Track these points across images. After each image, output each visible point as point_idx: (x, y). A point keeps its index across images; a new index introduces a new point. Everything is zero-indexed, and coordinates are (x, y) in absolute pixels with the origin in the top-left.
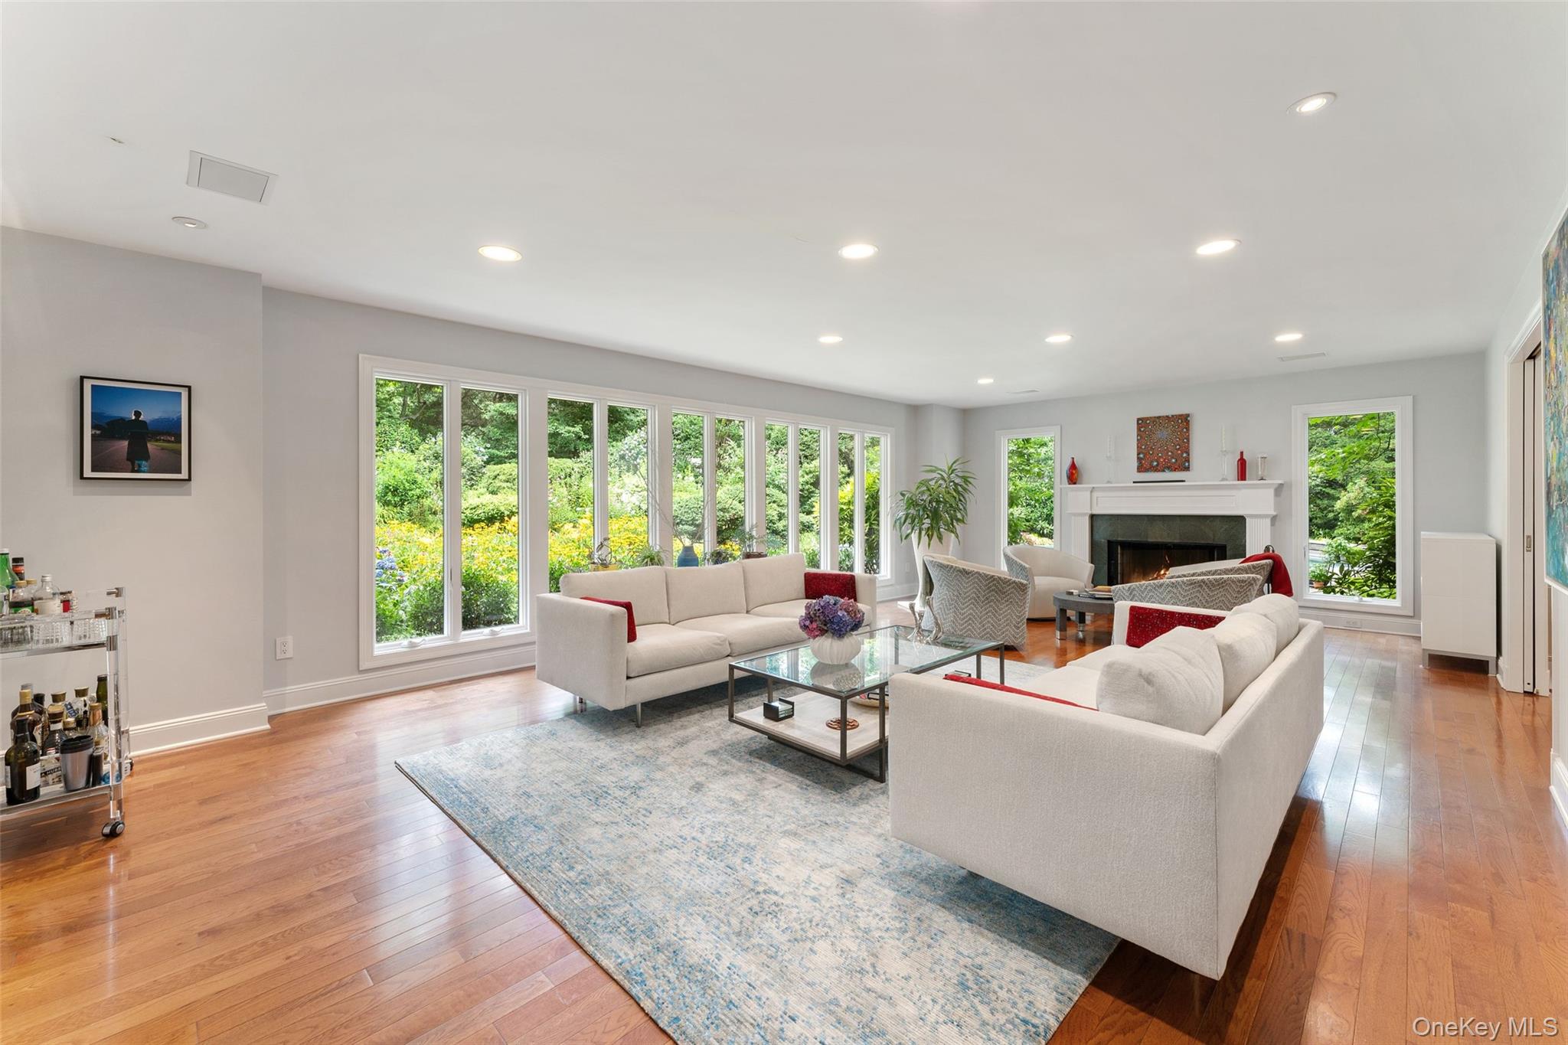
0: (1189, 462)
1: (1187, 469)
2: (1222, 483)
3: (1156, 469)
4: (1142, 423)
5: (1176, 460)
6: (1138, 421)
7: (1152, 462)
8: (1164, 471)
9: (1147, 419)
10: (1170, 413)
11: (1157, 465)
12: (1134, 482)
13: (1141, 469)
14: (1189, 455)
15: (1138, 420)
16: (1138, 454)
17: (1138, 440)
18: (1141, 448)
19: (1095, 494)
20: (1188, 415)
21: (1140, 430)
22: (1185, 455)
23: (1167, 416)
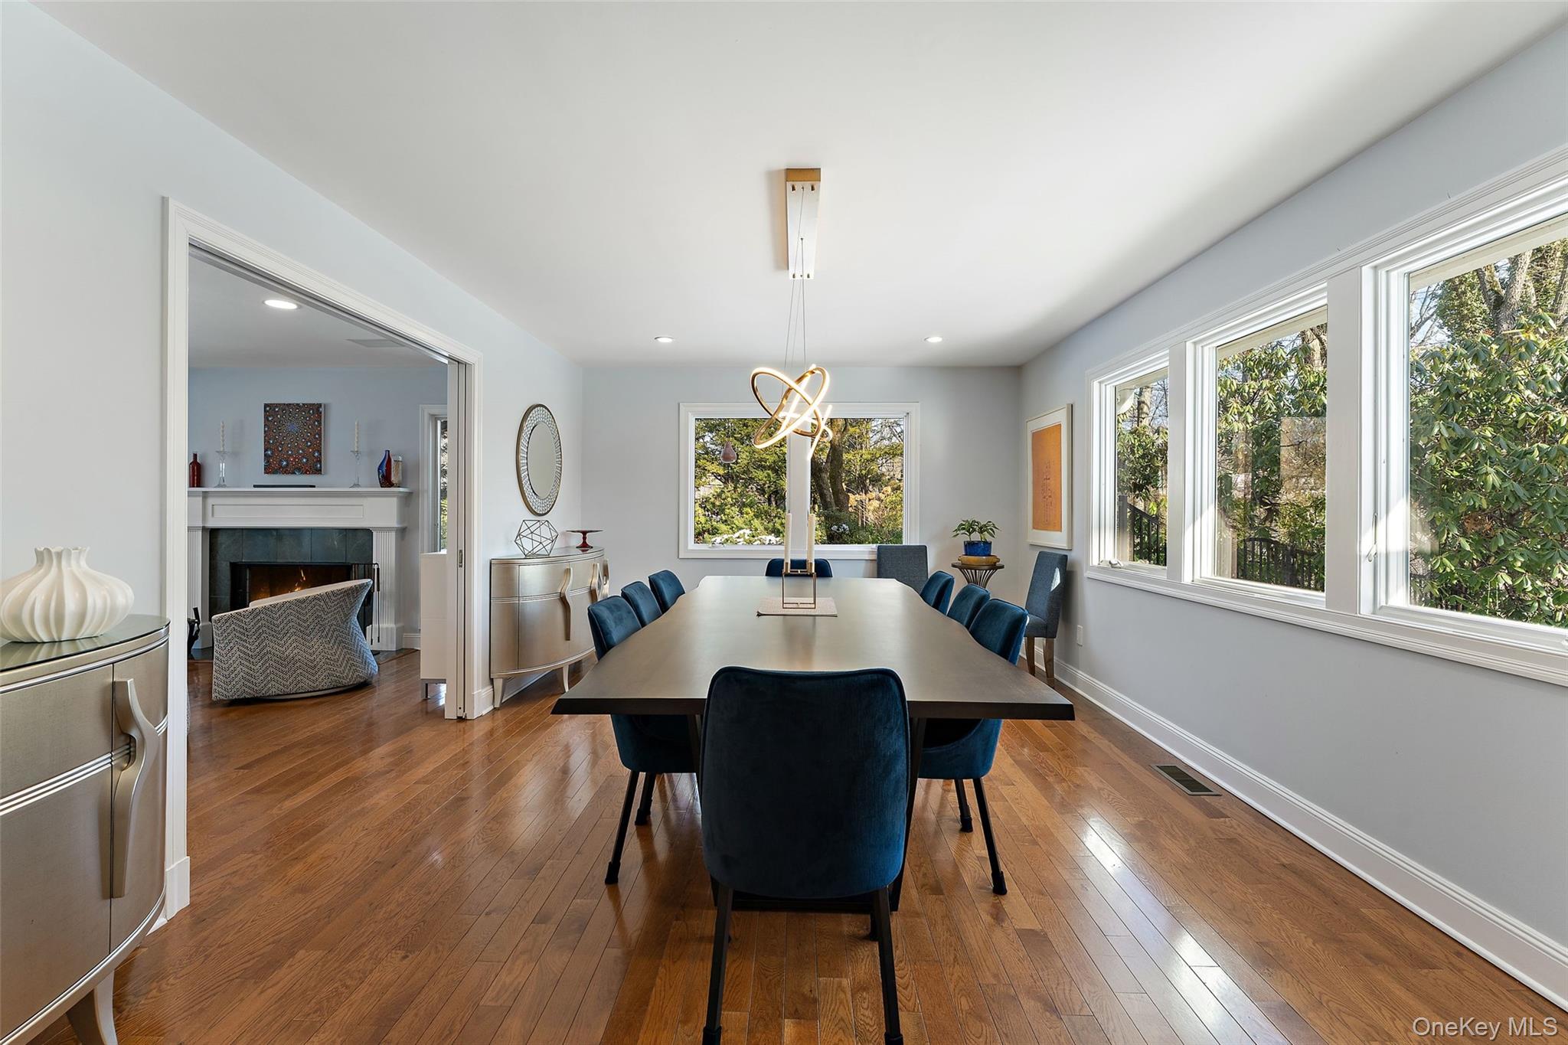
0: (320, 462)
1: (319, 471)
2: (351, 490)
3: (285, 471)
4: (270, 410)
5: (307, 461)
6: (265, 408)
7: (281, 461)
8: (294, 473)
9: (277, 405)
10: (301, 401)
11: (287, 465)
12: (255, 486)
13: (269, 470)
14: (320, 454)
15: (266, 405)
16: (266, 450)
17: (265, 432)
18: (269, 442)
19: (211, 501)
20: (320, 405)
21: (268, 420)
22: (316, 454)
23: (298, 404)
